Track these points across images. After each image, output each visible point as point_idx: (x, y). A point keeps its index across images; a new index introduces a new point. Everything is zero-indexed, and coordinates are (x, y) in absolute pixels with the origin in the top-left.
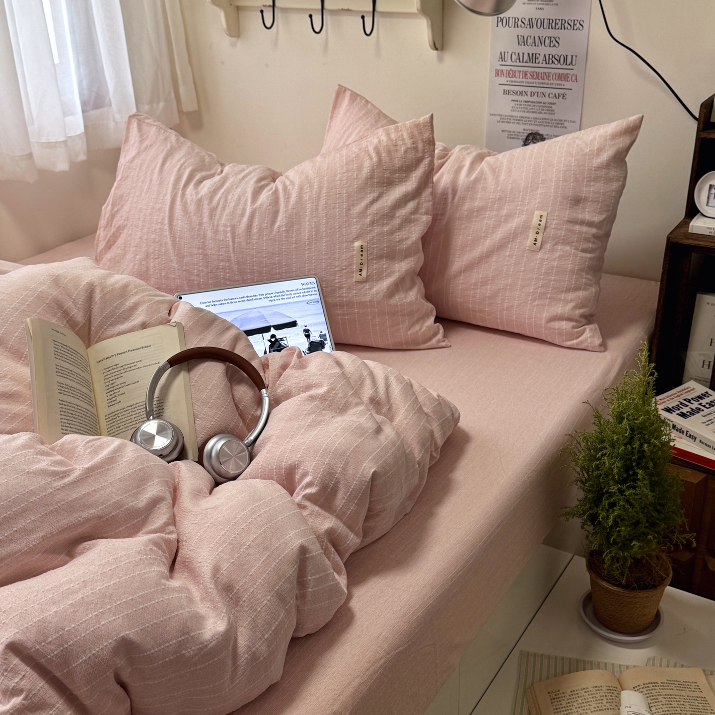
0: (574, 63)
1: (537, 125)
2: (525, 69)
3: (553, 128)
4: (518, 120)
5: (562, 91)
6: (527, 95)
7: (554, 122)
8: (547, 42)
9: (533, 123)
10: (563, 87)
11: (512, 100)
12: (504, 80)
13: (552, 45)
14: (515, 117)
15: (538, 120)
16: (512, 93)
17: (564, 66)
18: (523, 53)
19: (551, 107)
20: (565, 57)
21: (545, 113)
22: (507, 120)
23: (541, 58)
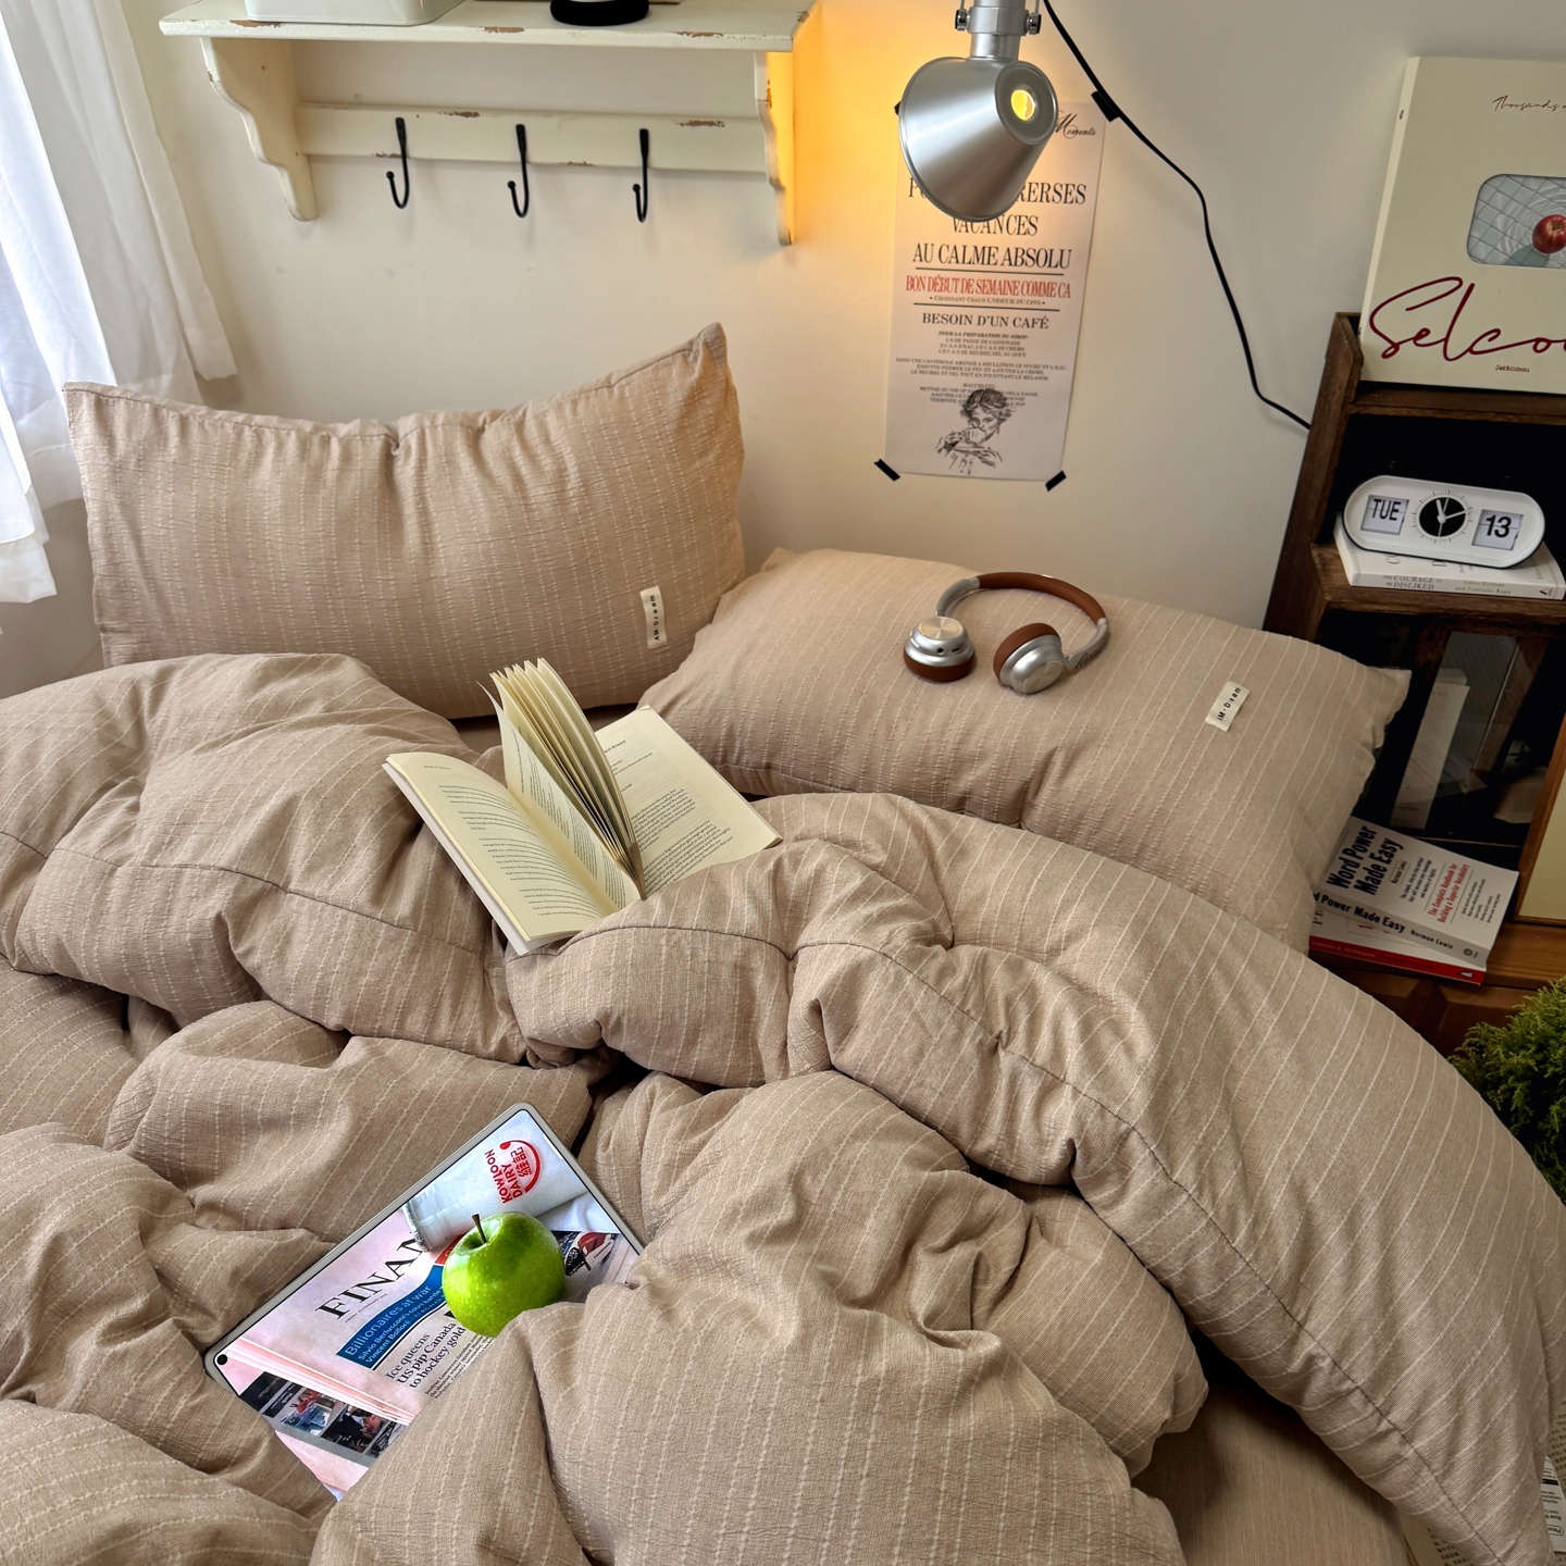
0: (1064, 264)
1: (990, 376)
2: (967, 276)
3: (1022, 380)
4: (954, 369)
5: (1040, 315)
6: (970, 322)
7: (1024, 369)
8: (1013, 225)
9: (983, 372)
10: (1042, 307)
11: (941, 333)
12: (924, 295)
13: (1022, 231)
14: (947, 362)
15: (992, 368)
16: (940, 318)
17: (1046, 270)
18: (965, 247)
19: (1018, 343)
20: (1049, 253)
21: (1006, 354)
22: (930, 369)
23: (1000, 256)
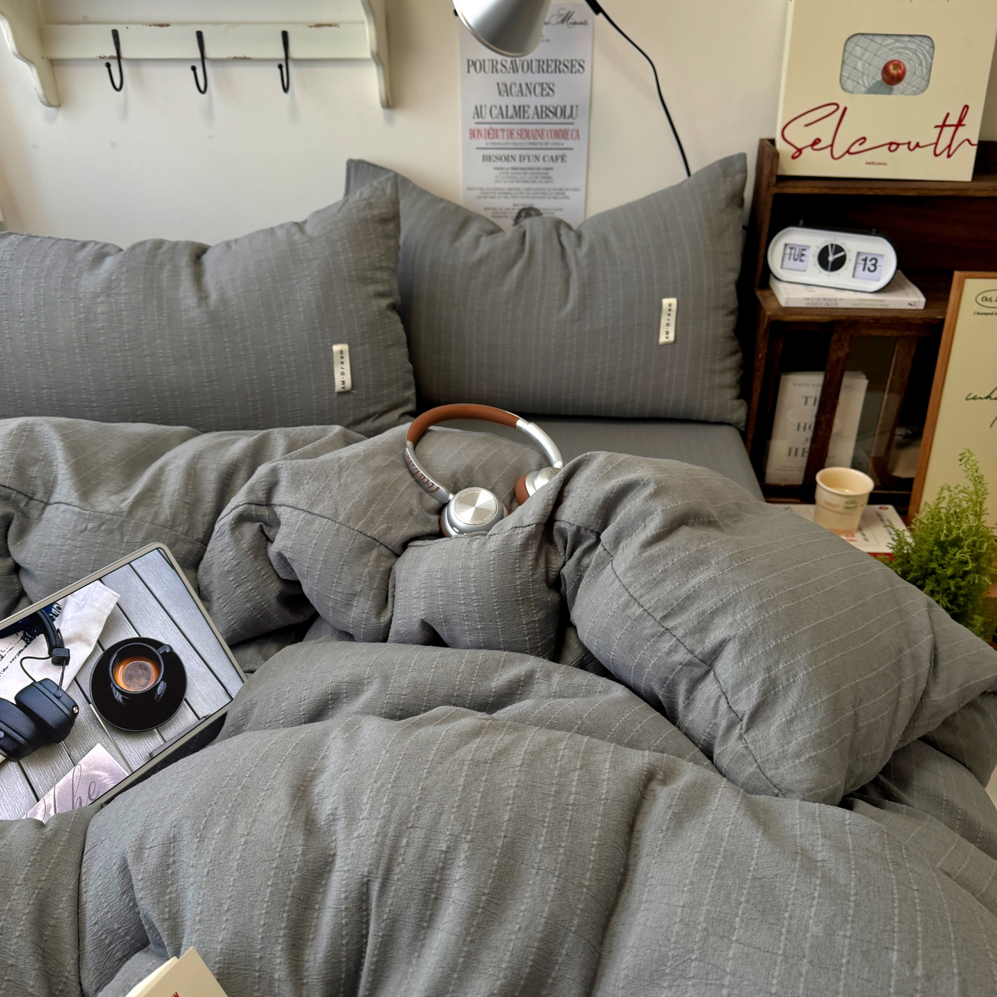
0: (574, 116)
1: (530, 198)
2: (510, 127)
3: (552, 199)
5: (560, 153)
6: (514, 160)
7: (552, 192)
8: (538, 89)
9: (525, 195)
10: (561, 146)
11: (496, 168)
12: (482, 142)
13: (544, 93)
14: (501, 189)
15: (532, 192)
16: (494, 158)
17: (562, 120)
18: (507, 107)
19: (547, 173)
20: (563, 108)
21: (540, 182)
22: (490, 195)
23: (531, 111)
